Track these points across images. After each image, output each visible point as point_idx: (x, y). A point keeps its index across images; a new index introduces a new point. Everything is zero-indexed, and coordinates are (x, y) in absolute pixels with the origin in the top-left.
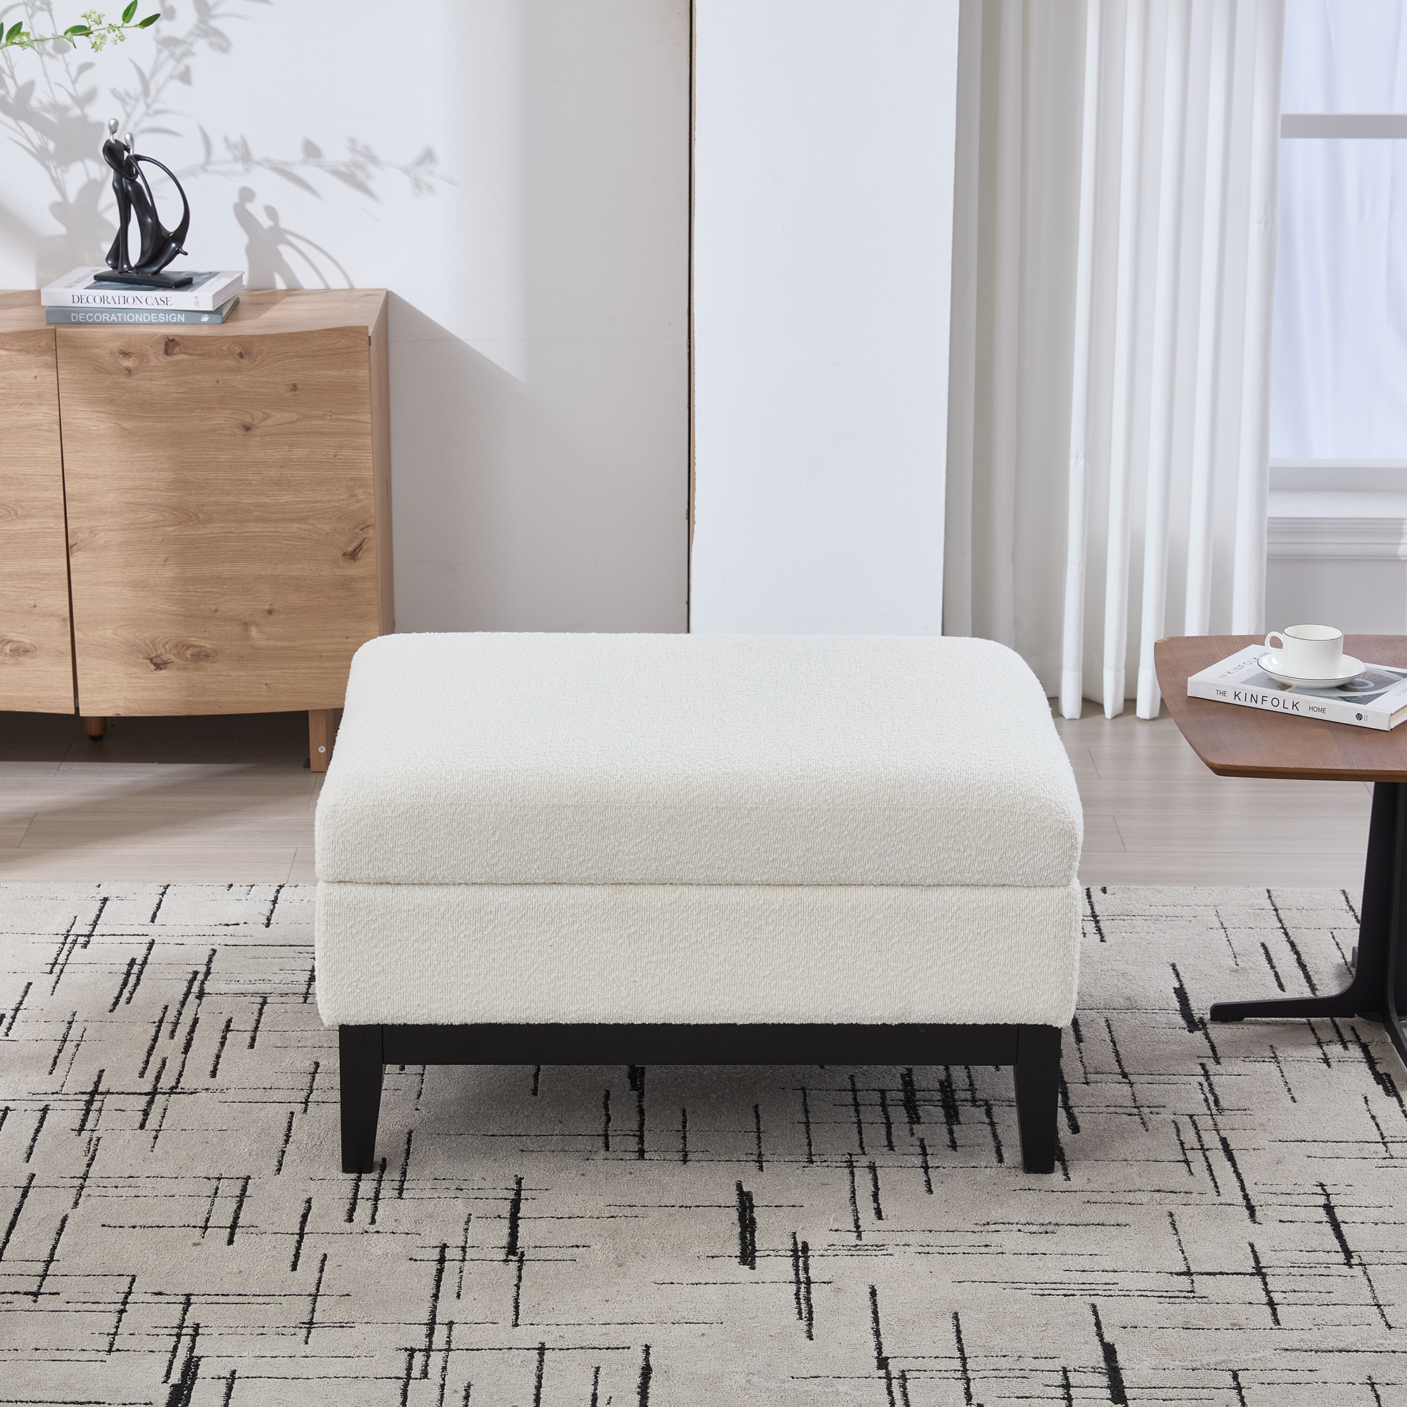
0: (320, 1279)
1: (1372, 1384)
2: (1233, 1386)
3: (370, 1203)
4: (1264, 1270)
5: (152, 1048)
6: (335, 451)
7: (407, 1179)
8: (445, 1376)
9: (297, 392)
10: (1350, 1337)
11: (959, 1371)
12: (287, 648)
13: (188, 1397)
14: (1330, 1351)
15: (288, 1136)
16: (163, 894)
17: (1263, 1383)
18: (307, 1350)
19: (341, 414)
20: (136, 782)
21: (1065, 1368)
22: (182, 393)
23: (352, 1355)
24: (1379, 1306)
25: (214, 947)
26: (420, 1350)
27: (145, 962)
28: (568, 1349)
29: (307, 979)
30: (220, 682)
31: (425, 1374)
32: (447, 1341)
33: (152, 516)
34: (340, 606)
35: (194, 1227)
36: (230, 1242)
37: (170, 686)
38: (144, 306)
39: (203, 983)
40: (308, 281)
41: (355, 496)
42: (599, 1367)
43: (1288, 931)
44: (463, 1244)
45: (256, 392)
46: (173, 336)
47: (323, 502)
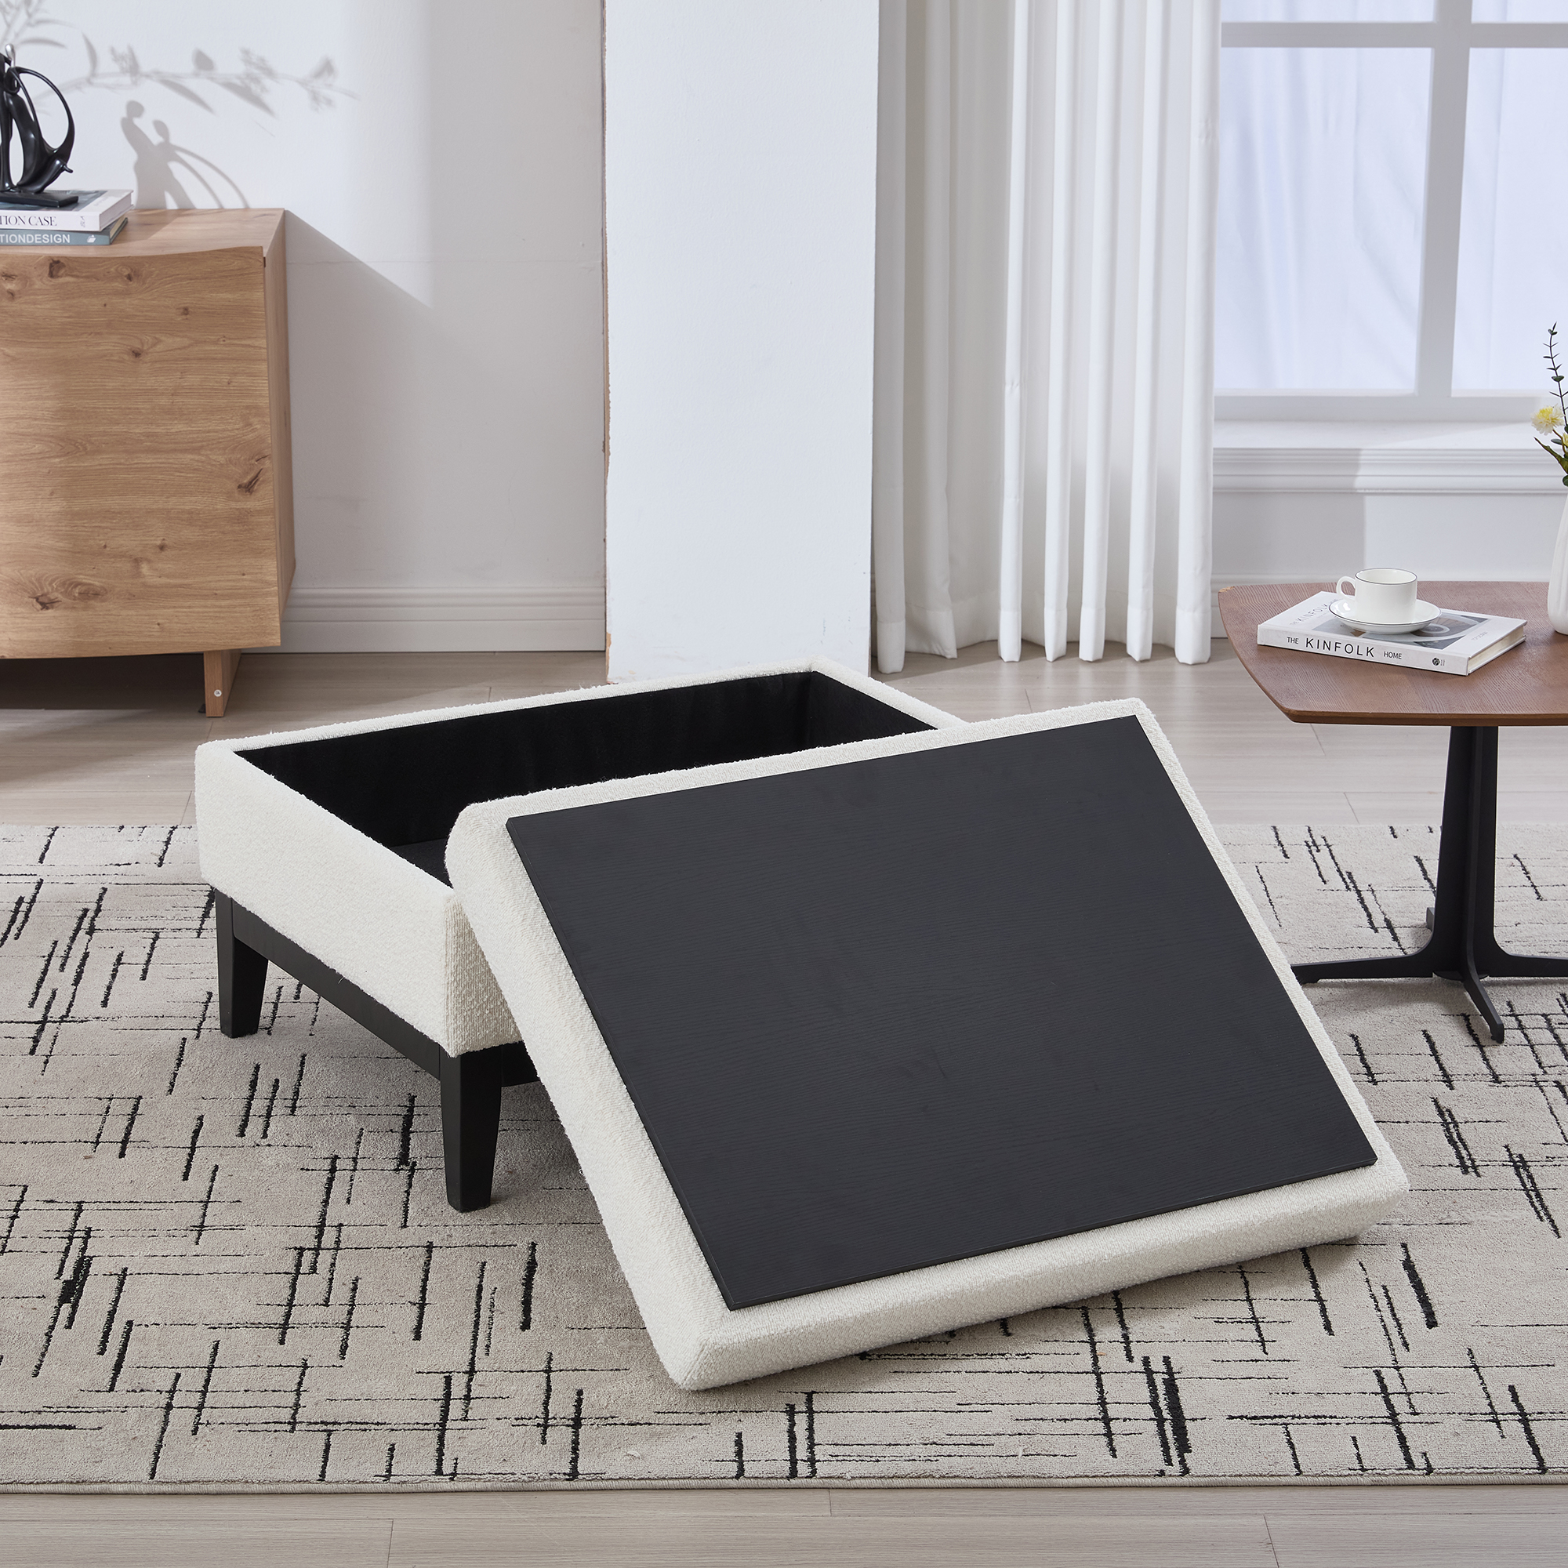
0: (211, 1187)
3: (261, 1120)
5: (42, 980)
6: (229, 378)
7: (299, 1098)
8: (333, 1271)
9: (188, 316)
12: (181, 586)
13: (81, 1292)
15: (180, 1060)
16: (51, 836)
18: (198, 1249)
19: (235, 339)
20: (22, 727)
22: (67, 317)
23: (242, 1254)
25: (105, 886)
26: (309, 1249)
27: (33, 900)
28: (456, 1247)
29: (200, 916)
30: (109, 622)
31: (314, 1270)
32: (336, 1241)
33: (38, 447)
34: (235, 541)
35: (86, 1142)
36: (122, 1155)
37: (57, 627)
38: (27, 226)
39: (93, 919)
40: (201, 200)
41: (251, 425)
42: (485, 1262)
44: (354, 1155)
45: (146, 316)
46: (58, 257)
47: (217, 432)
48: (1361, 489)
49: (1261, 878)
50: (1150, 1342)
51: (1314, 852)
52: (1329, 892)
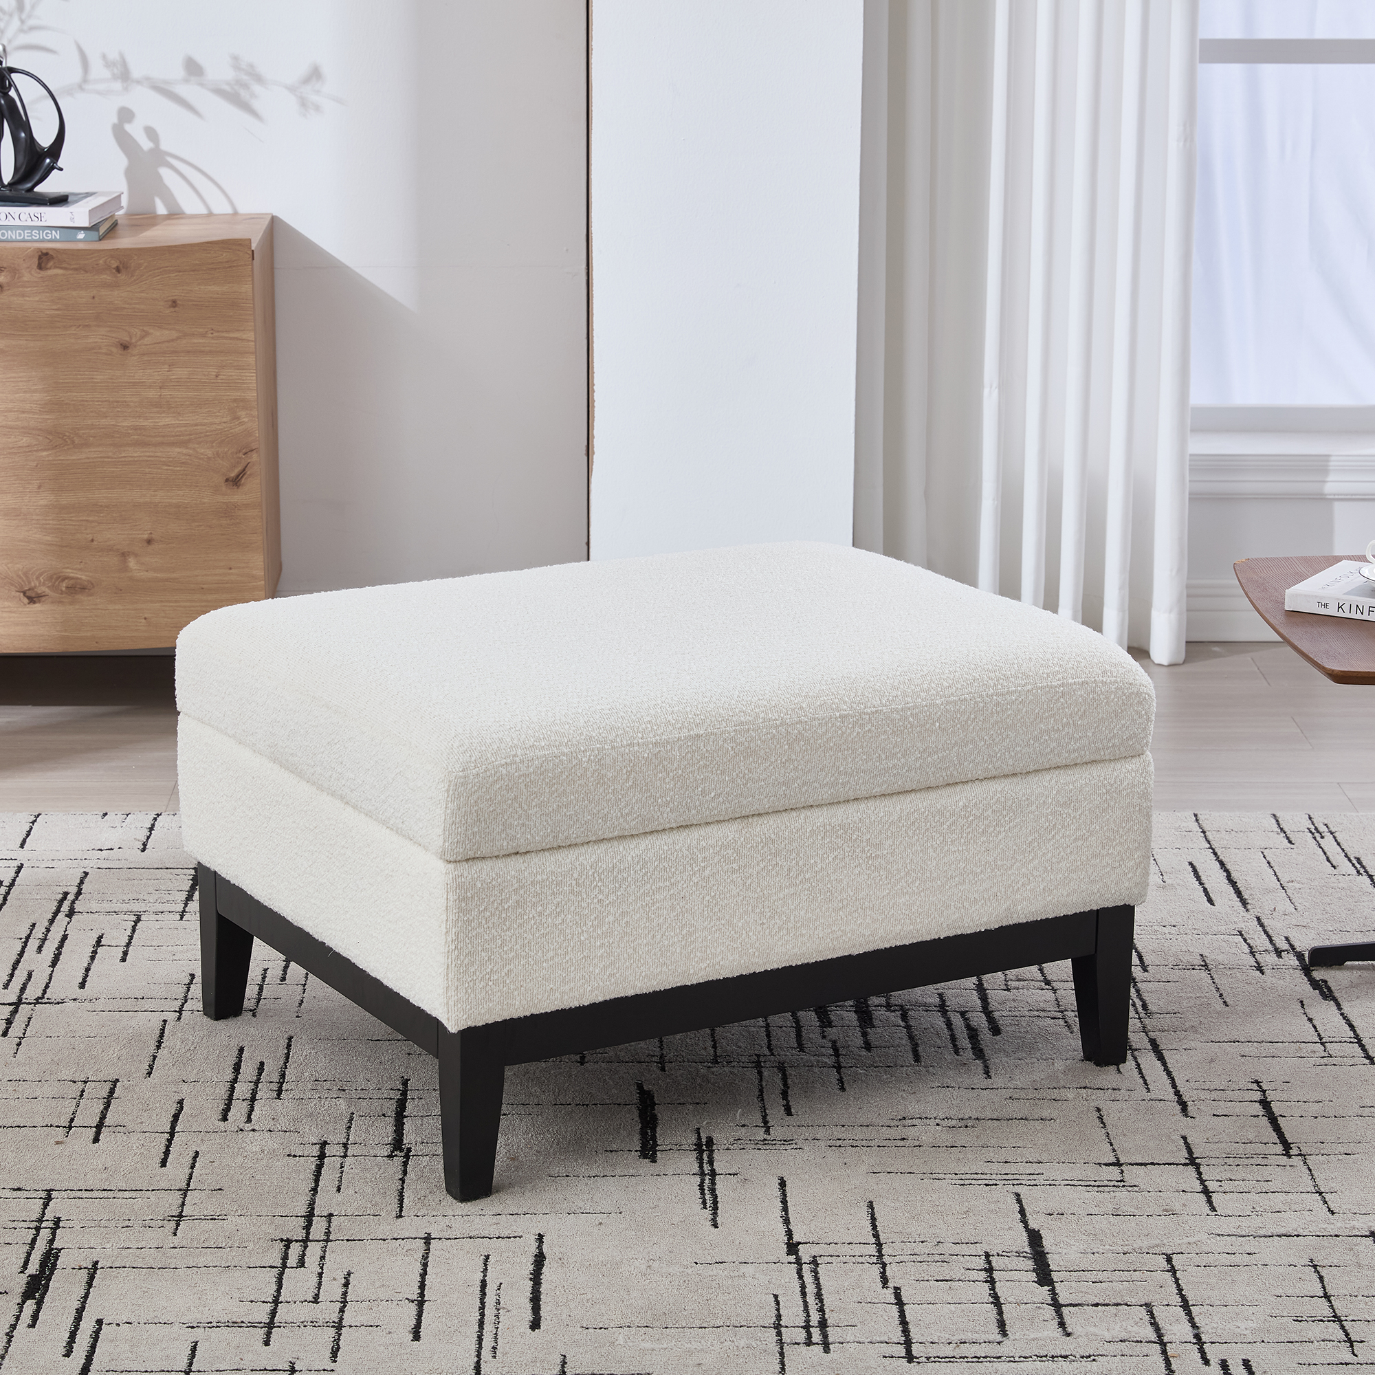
0: (191, 1174)
1: (1315, 1267)
2: (1167, 1268)
3: (245, 1104)
4: (1198, 1161)
5: (18, 962)
6: (217, 371)
7: (286, 1081)
8: (323, 1265)
9: (177, 309)
10: (1291, 1223)
11: (874, 1256)
12: (167, 580)
13: (47, 1287)
14: (1270, 1236)
15: (160, 1043)
16: (33, 822)
17: (1199, 1266)
18: (175, 1241)
19: (223, 332)
20: (8, 722)
21: (987, 1253)
22: (56, 309)
23: (223, 1246)
24: (1321, 1194)
25: (86, 870)
26: (297, 1241)
27: (12, 884)
28: (456, 1238)
29: (184, 899)
30: (96, 616)
31: (301, 1263)
32: (326, 1233)
33: (25, 441)
34: (222, 535)
35: (57, 1127)
36: (96, 1140)
37: (44, 621)
38: (17, 222)
39: (73, 902)
40: (190, 205)
41: (238, 418)
42: (489, 1255)
43: (1216, 850)
44: (345, 1141)
45: (134, 308)
46: (47, 249)
47: (204, 425)
48: (1330, 495)
49: (1269, 863)
50: (1226, 1343)
51: (1318, 838)
52: (1340, 877)
